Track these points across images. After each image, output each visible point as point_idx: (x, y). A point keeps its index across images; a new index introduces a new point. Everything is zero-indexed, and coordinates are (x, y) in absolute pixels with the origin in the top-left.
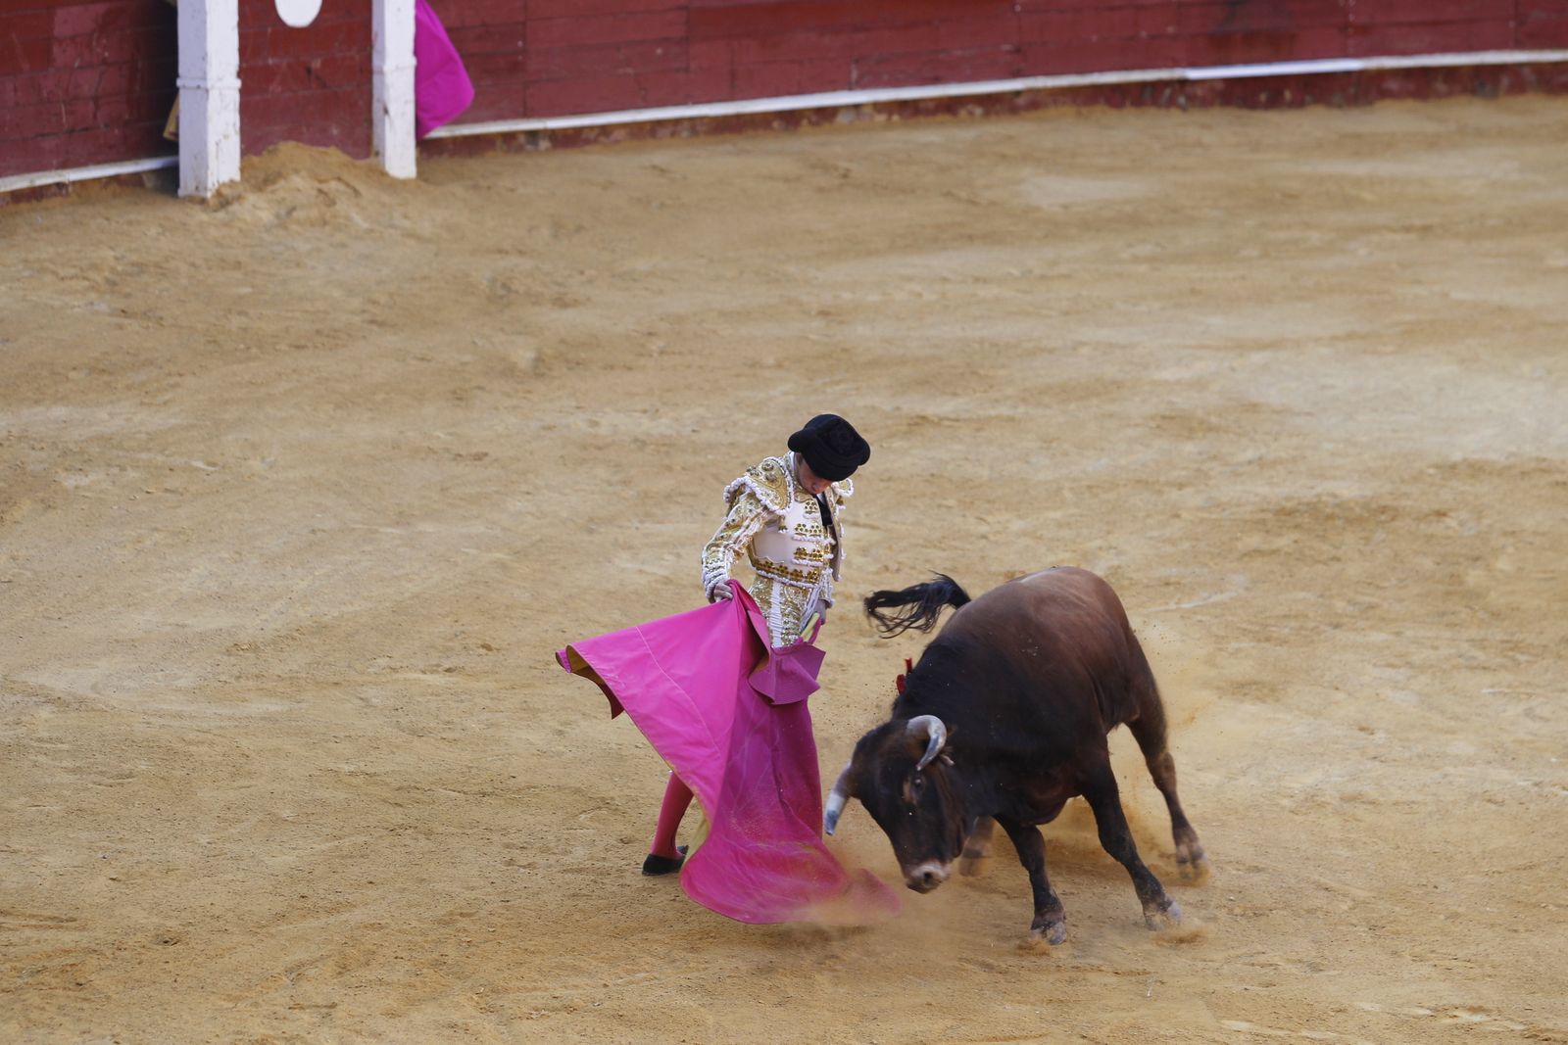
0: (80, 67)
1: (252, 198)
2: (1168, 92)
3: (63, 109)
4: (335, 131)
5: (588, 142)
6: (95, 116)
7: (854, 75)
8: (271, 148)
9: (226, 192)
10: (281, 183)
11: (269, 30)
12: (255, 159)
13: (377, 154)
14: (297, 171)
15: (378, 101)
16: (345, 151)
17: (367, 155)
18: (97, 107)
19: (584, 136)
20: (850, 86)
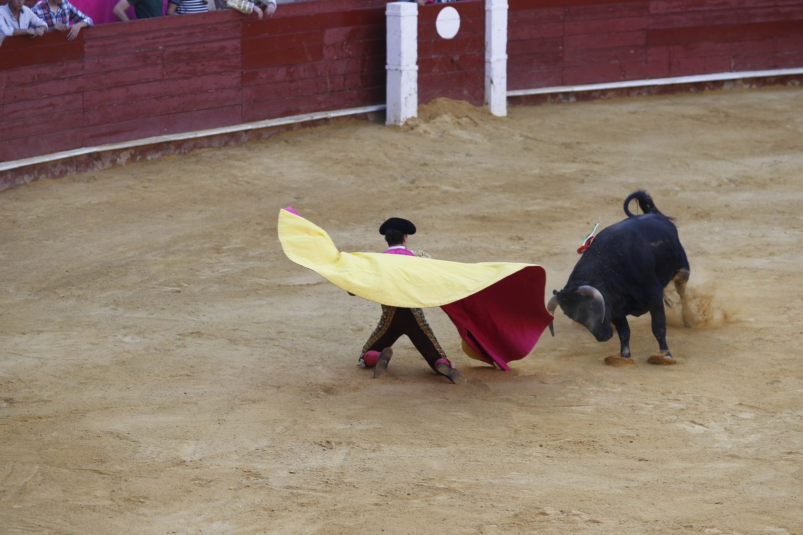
0: (336, 59)
1: (423, 126)
3: (328, 81)
4: (465, 92)
5: (594, 98)
6: (344, 85)
7: (733, 64)
8: (433, 101)
9: (410, 123)
10: (438, 119)
11: (433, 40)
12: (425, 106)
13: (487, 104)
14: (446, 113)
15: (488, 77)
16: (471, 103)
17: (482, 105)
18: (345, 79)
19: (593, 95)
20: (731, 70)
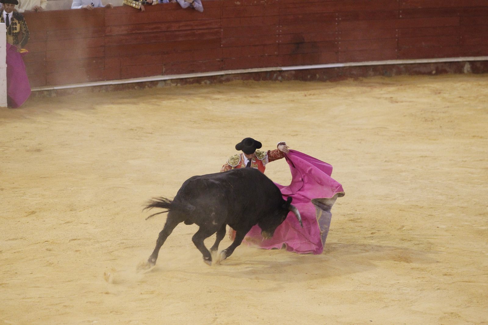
2: (275, 75)
